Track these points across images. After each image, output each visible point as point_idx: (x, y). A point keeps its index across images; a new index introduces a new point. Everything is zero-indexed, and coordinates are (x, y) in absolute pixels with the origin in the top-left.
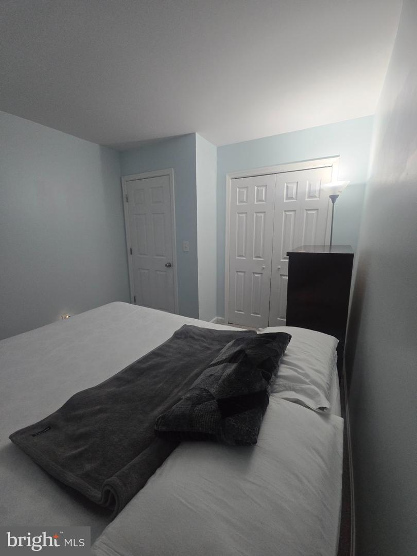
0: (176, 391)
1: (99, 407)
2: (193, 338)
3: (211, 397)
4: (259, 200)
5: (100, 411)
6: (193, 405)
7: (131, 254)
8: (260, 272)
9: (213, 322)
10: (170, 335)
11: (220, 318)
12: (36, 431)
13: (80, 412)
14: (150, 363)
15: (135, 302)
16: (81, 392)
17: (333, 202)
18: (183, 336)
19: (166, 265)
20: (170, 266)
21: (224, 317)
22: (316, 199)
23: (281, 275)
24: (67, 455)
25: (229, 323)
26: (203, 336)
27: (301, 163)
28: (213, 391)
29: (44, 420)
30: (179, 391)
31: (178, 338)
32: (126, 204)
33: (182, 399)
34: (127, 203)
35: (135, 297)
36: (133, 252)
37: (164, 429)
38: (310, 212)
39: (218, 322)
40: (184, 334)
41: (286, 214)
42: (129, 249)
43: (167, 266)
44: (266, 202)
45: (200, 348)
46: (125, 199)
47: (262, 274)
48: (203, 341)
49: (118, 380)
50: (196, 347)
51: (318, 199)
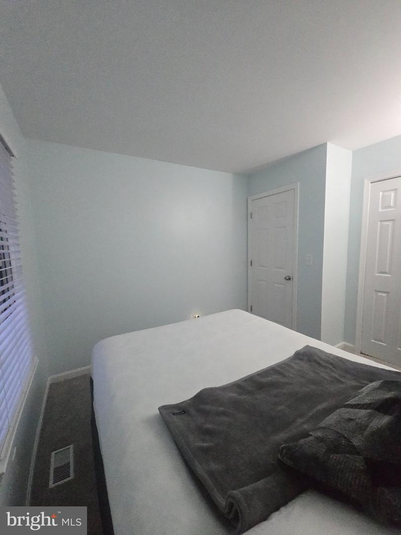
0: (300, 421)
1: (222, 409)
2: (319, 364)
3: (354, 450)
5: (224, 414)
6: (327, 449)
7: (251, 265)
9: (339, 348)
10: (291, 353)
11: (348, 344)
12: (176, 411)
13: (208, 407)
14: (269, 379)
15: (251, 311)
16: (209, 388)
18: (305, 358)
19: (285, 278)
20: (290, 279)
21: (354, 344)
24: (197, 444)
25: (361, 353)
26: (332, 364)
28: (356, 442)
29: (181, 403)
30: (303, 423)
31: (301, 359)
32: (249, 220)
33: (311, 435)
34: (251, 220)
35: (251, 306)
36: (253, 263)
37: (289, 463)
39: (345, 348)
40: (306, 356)
42: (249, 261)
43: (287, 279)
45: (327, 377)
46: (249, 216)
48: (332, 371)
49: (239, 386)
50: (323, 375)
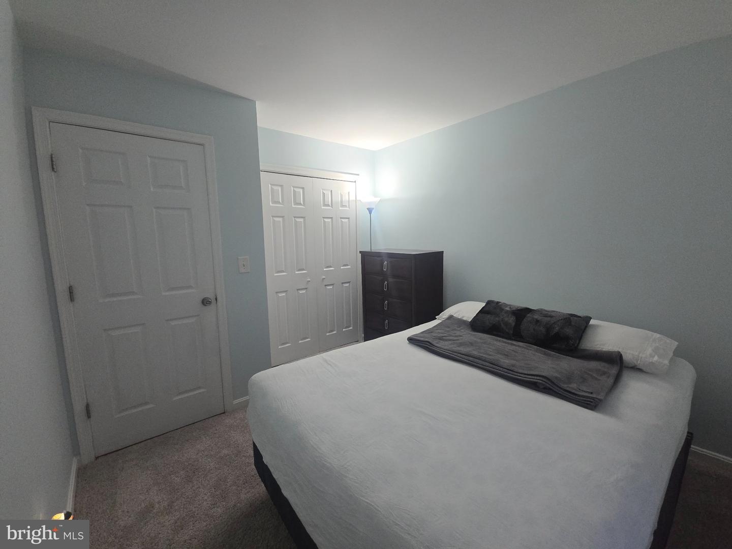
4: (296, 204)
8: (303, 287)
17: (370, 213)
22: (346, 208)
23: (325, 285)
27: (333, 173)
38: (343, 220)
41: (324, 221)
44: (304, 205)
47: (306, 288)
51: (348, 209)
